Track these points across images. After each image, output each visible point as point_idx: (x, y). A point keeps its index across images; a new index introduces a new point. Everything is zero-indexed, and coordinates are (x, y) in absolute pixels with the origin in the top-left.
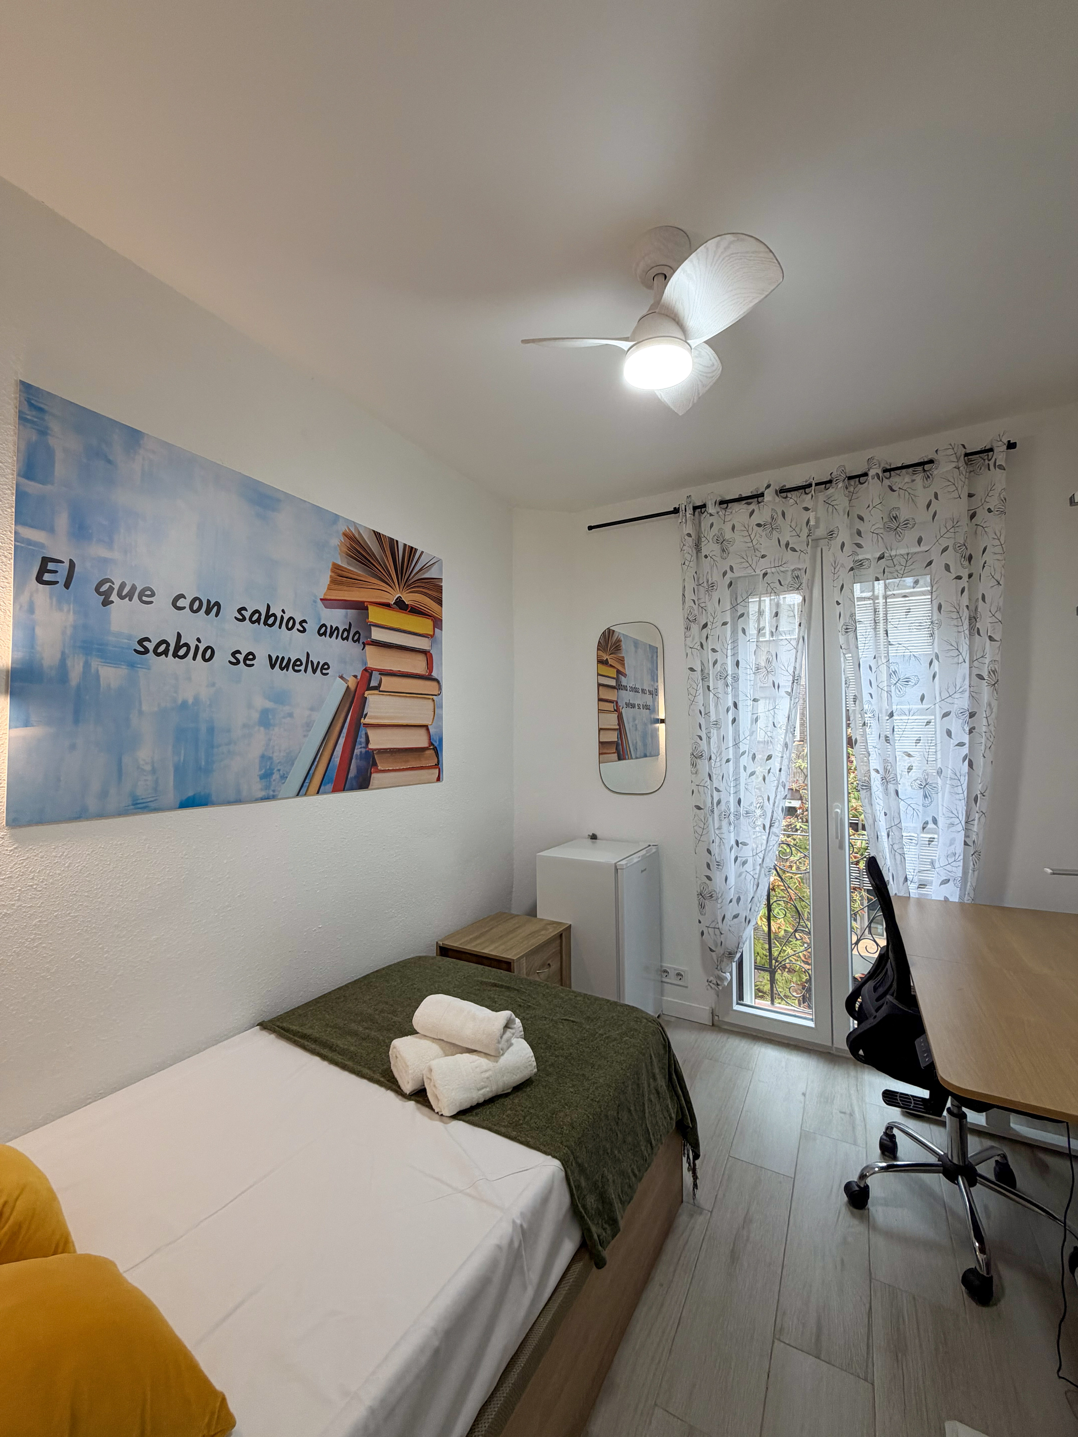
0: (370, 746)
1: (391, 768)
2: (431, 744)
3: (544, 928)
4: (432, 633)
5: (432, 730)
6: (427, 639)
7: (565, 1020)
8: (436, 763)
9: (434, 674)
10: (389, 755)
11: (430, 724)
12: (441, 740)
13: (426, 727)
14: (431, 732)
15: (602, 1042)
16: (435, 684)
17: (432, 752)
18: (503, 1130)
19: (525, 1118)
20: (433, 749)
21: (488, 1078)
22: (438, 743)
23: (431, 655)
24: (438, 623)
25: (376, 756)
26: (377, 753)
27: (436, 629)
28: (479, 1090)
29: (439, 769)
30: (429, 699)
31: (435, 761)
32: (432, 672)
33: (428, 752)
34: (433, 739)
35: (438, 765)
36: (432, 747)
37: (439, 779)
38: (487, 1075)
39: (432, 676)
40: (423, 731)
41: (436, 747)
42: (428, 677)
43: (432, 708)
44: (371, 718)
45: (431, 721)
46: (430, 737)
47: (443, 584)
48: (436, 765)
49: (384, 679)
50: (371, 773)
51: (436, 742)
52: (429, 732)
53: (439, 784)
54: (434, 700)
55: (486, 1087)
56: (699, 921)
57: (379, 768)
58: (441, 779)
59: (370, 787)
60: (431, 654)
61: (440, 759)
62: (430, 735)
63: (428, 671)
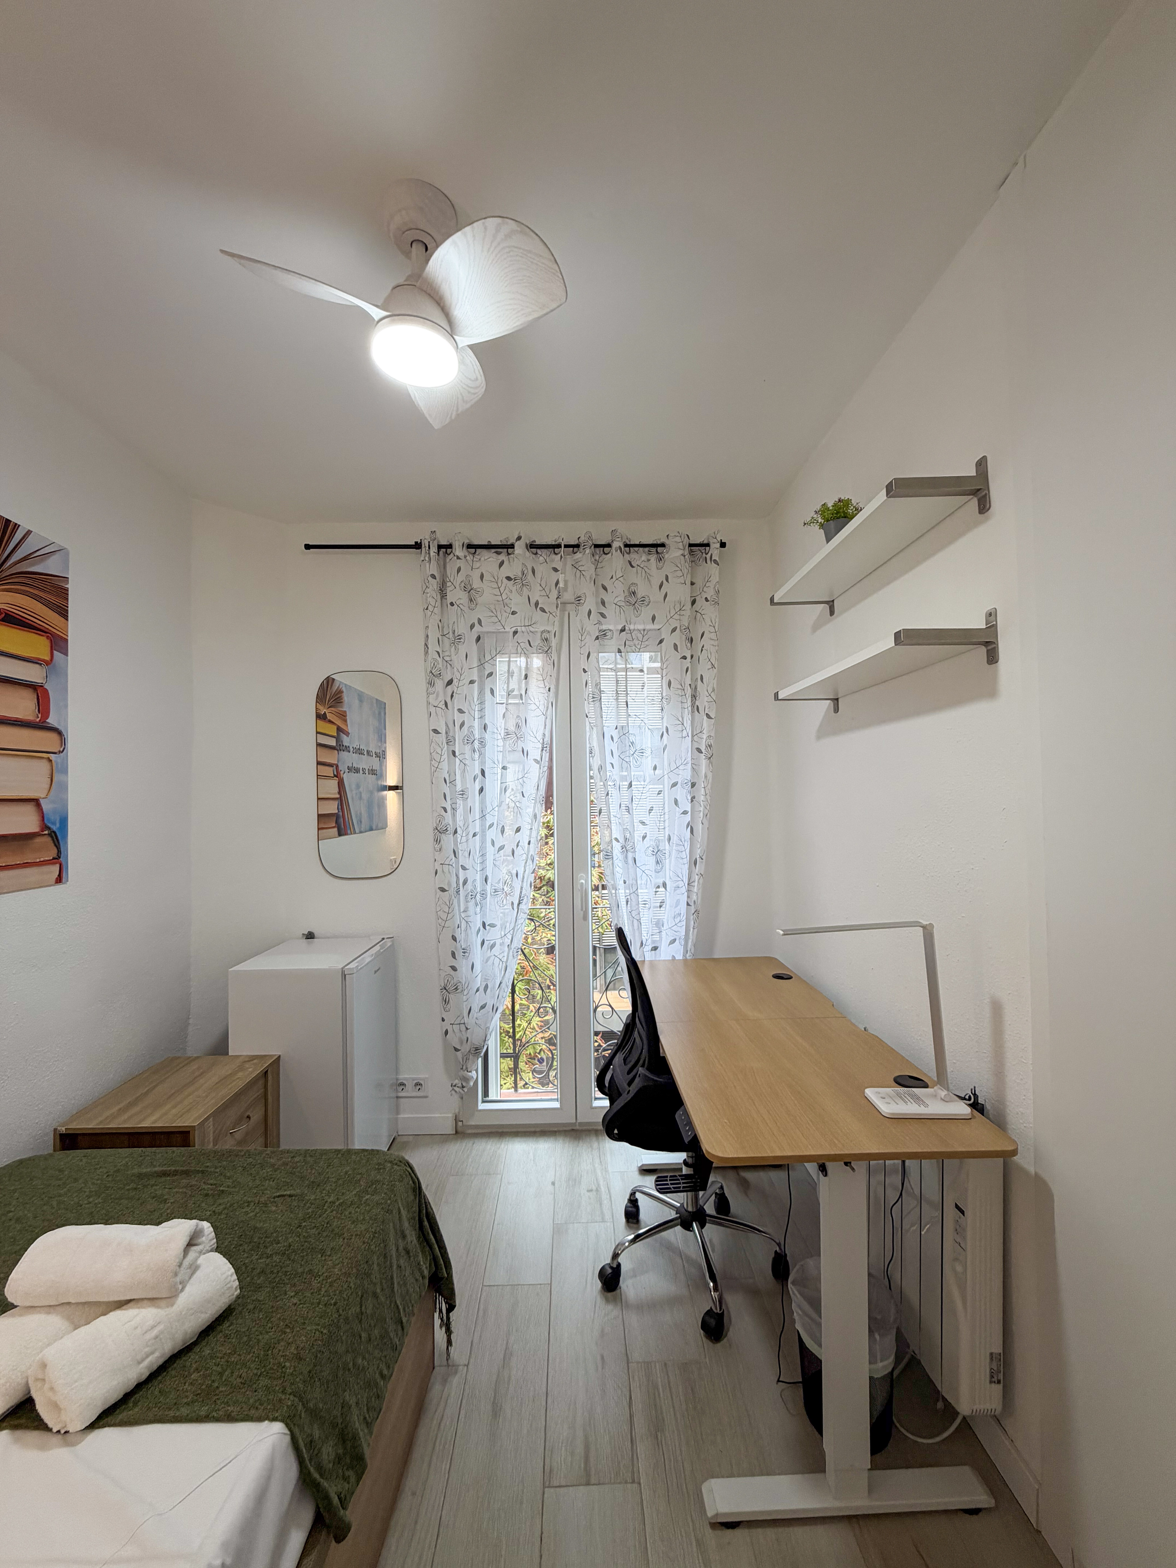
2: (44, 827)
3: (241, 1068)
4: (47, 658)
5: (46, 806)
6: (37, 666)
7: (279, 1196)
8: (55, 856)
9: (52, 720)
11: (43, 796)
12: (64, 821)
13: (36, 802)
14: (44, 810)
15: (334, 1212)
16: (53, 736)
17: (50, 839)
18: (184, 1411)
19: (221, 1374)
20: (49, 834)
21: (156, 1337)
22: (58, 825)
23: (46, 692)
24: (58, 643)
27: (55, 652)
28: (139, 1363)
29: (61, 865)
30: (43, 758)
31: (53, 853)
32: (47, 717)
33: (38, 840)
34: (49, 820)
35: (59, 859)
36: (46, 832)
37: (59, 880)
38: (155, 1332)
39: (49, 723)
40: (30, 808)
41: (54, 832)
42: (41, 726)
43: (48, 772)
45: (46, 792)
46: (43, 817)
47: (69, 586)
48: (54, 859)
51: (54, 824)
52: (42, 809)
53: (60, 887)
54: (51, 761)
55: (152, 1353)
56: (443, 1018)
58: (64, 880)
60: (46, 690)
61: (62, 849)
62: (43, 813)
63: (40, 716)
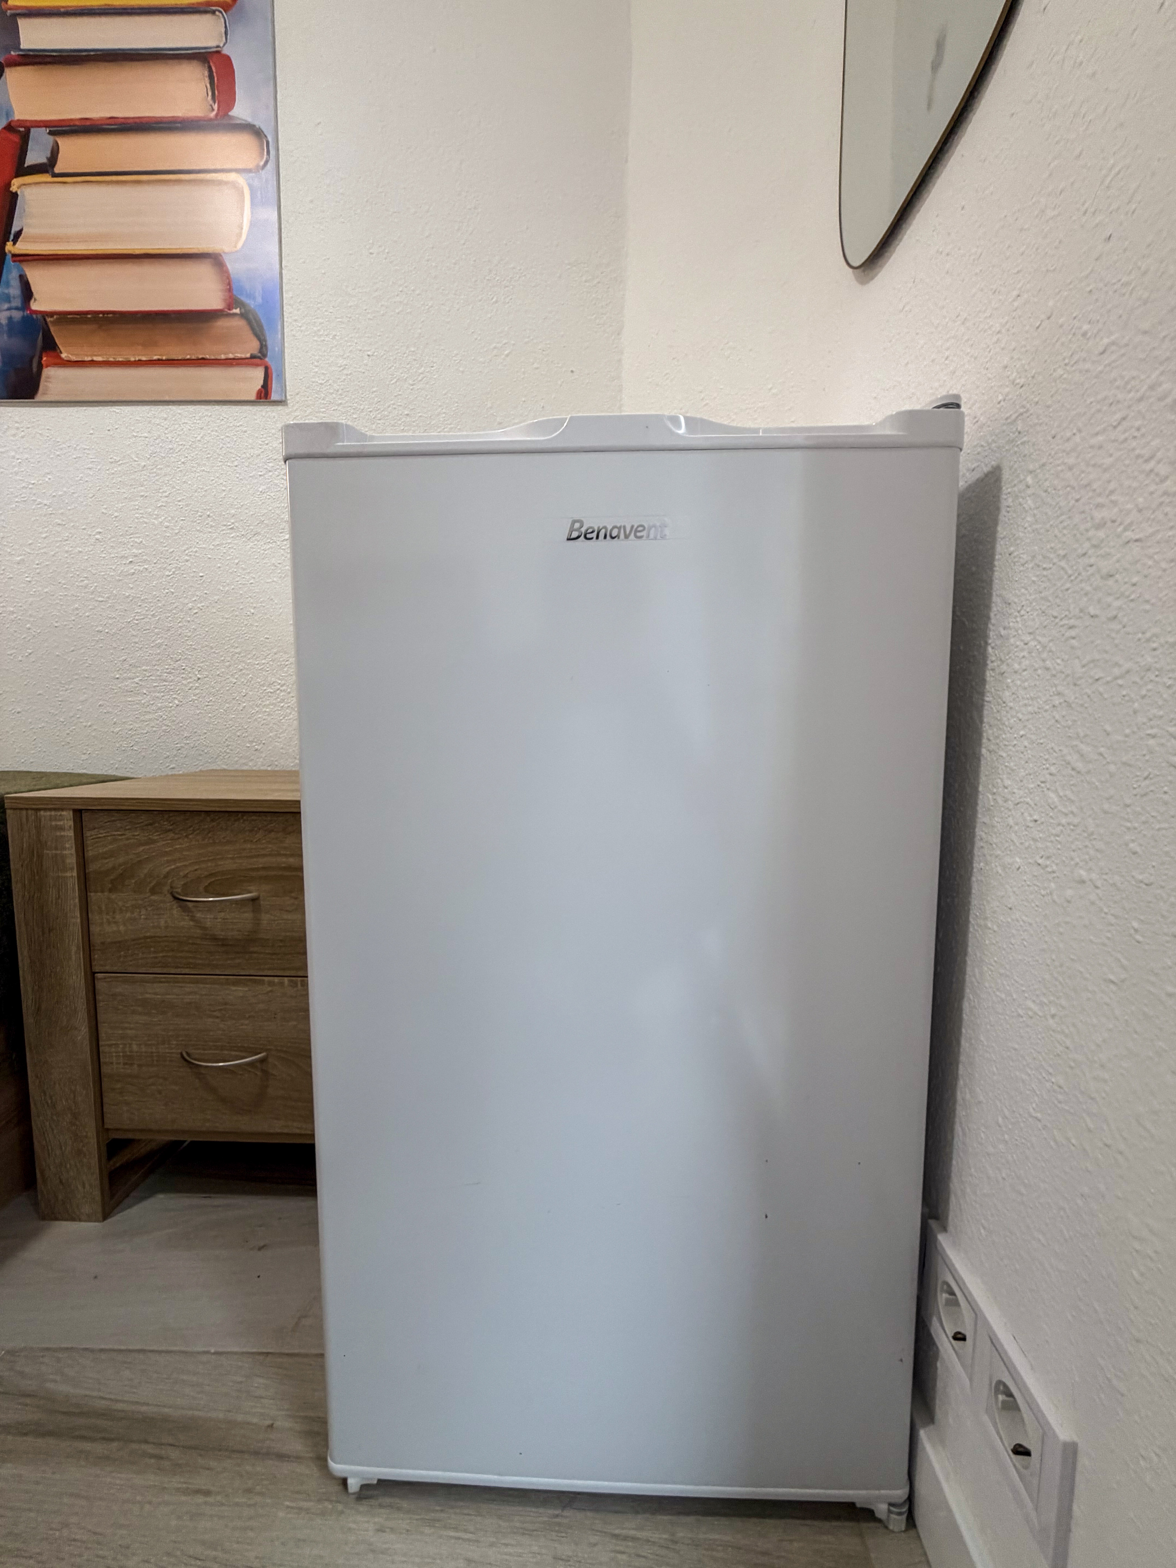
0: (35, 306)
1: (100, 359)
2: (231, 300)
5: (233, 266)
6: (208, 17)
8: (255, 352)
9: (240, 112)
10: (94, 327)
11: (229, 249)
12: (273, 295)
13: (217, 259)
14: (230, 272)
16: (245, 140)
20: (242, 315)
22: (259, 299)
23: (227, 62)
25: (52, 329)
26: (54, 323)
29: (267, 369)
30: (225, 182)
31: (255, 348)
32: (232, 107)
33: (221, 323)
34: (241, 289)
35: (266, 360)
36: (237, 311)
37: (264, 395)
39: (232, 117)
40: (206, 270)
41: (253, 312)
42: (221, 124)
44: (35, 239)
45: (234, 240)
46: (230, 284)
48: (253, 357)
49: (66, 144)
50: (40, 367)
51: (253, 297)
52: (227, 272)
54: (241, 186)
57: (64, 355)
58: (274, 396)
59: (39, 397)
60: (229, 59)
61: (269, 343)
62: (228, 277)
63: (216, 107)
